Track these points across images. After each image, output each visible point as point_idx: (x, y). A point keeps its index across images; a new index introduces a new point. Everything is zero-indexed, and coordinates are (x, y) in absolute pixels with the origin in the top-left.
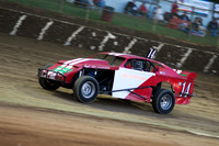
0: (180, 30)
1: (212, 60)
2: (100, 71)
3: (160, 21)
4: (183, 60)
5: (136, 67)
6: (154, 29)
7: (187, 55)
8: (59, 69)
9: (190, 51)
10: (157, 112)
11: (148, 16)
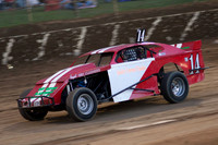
0: (63, 8)
1: (115, 33)
2: (89, 77)
3: (35, 6)
4: (80, 44)
5: (130, 58)
6: (31, 19)
7: (82, 36)
8: (41, 92)
9: (84, 30)
10: (172, 102)
11: (17, 6)
